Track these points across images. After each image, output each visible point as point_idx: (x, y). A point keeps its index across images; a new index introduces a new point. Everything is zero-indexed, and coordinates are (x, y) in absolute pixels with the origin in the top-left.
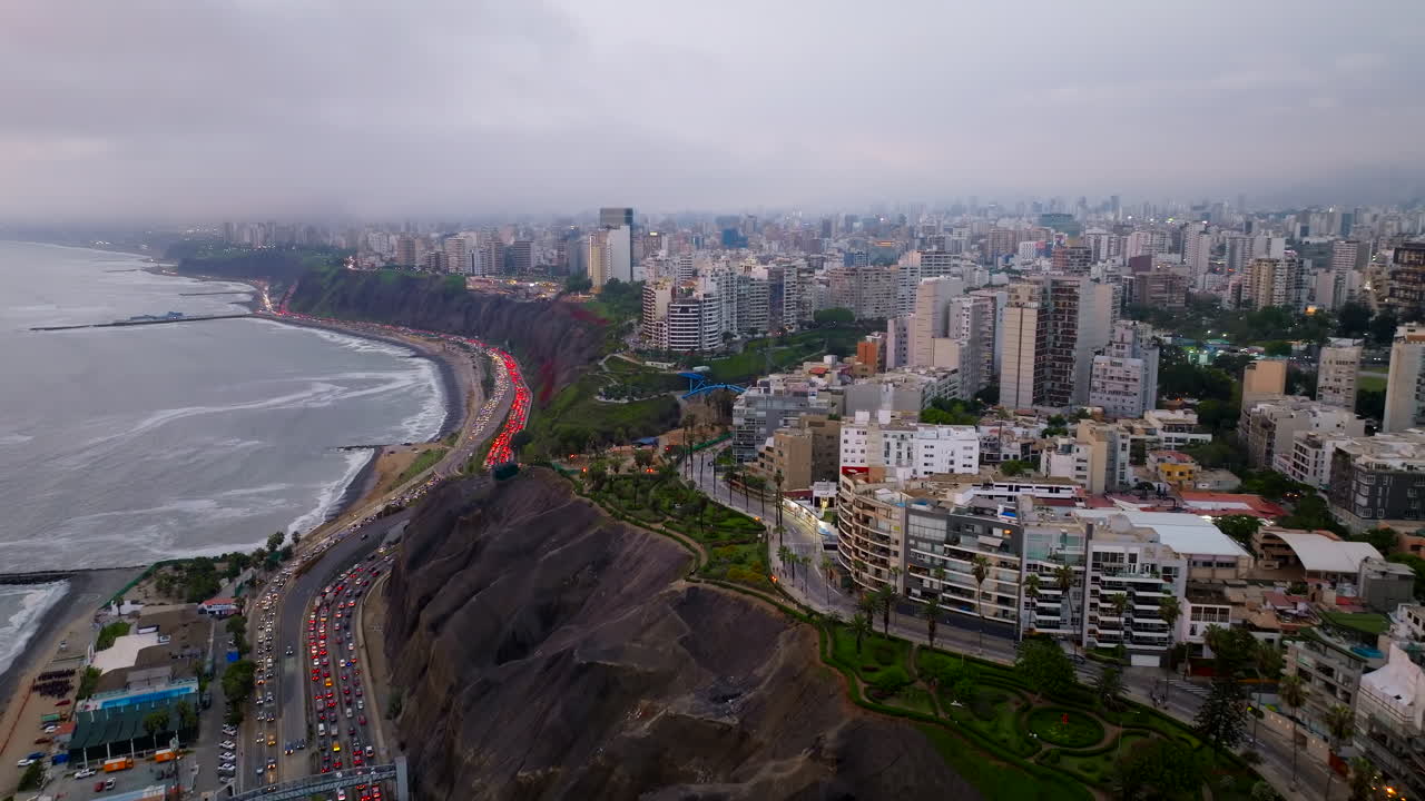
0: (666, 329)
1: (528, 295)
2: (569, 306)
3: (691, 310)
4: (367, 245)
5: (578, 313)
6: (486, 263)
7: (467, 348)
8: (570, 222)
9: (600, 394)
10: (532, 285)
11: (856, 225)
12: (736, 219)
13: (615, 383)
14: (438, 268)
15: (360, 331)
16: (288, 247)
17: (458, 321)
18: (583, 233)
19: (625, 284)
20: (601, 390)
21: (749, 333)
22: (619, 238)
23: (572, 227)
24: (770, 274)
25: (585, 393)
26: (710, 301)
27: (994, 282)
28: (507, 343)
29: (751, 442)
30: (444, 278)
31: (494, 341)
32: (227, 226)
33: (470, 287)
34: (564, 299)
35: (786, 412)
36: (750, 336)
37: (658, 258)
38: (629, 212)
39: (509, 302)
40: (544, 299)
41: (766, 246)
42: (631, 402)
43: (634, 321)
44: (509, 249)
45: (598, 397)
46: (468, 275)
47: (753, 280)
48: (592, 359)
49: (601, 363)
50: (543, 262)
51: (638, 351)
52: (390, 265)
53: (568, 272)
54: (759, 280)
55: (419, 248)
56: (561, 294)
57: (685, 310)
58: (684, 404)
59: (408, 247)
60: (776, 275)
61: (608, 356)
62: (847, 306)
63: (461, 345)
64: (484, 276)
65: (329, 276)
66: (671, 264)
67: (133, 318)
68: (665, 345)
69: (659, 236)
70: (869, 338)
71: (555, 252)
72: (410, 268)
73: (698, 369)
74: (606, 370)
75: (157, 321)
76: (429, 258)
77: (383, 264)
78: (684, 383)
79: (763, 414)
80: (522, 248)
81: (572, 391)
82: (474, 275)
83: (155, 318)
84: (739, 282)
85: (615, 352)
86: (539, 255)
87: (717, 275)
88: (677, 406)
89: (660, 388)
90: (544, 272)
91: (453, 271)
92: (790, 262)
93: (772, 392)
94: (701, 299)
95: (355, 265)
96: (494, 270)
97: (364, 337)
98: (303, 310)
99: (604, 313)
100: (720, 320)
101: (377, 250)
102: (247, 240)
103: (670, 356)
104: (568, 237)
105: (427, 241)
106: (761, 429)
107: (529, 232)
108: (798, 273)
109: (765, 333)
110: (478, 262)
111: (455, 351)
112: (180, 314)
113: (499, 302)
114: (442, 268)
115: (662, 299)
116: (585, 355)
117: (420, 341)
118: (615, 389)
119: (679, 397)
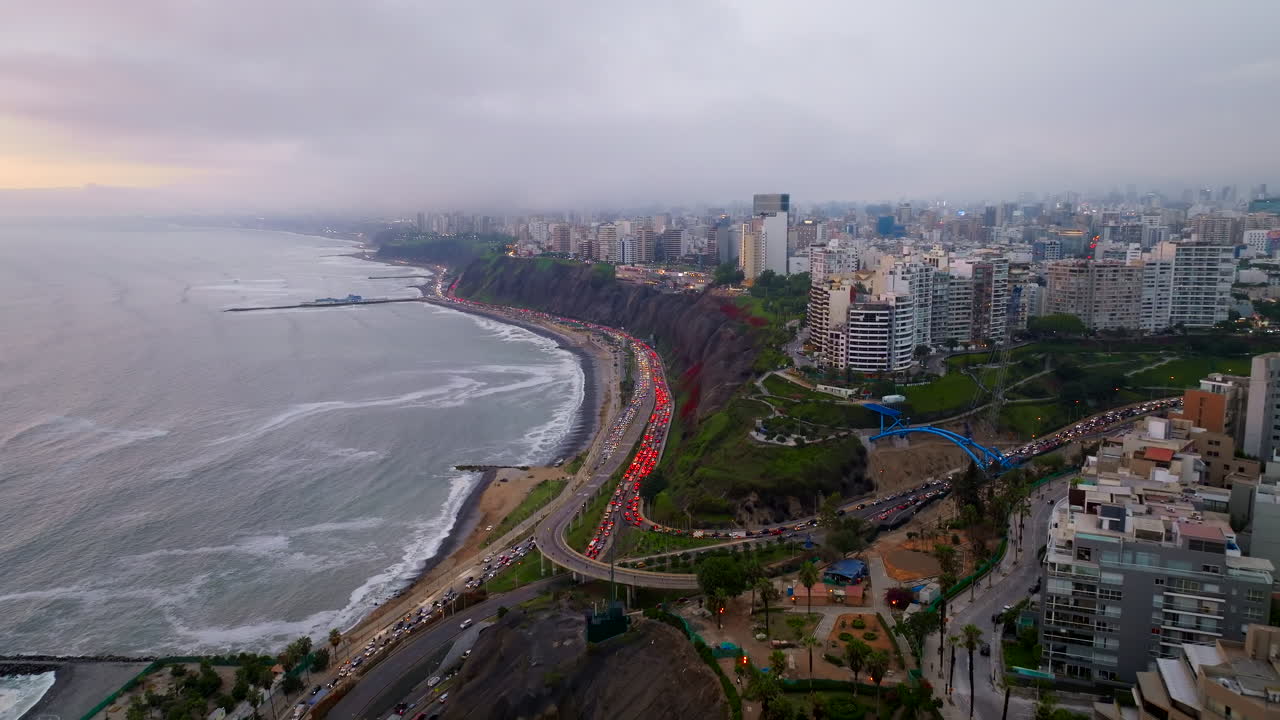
0: (844, 341)
1: (676, 285)
2: (719, 300)
3: (878, 318)
4: (528, 233)
5: (728, 308)
6: (636, 251)
7: (610, 340)
8: (722, 211)
9: (758, 430)
10: (680, 275)
11: (1017, 213)
12: (886, 208)
13: (778, 414)
14: (589, 256)
15: (512, 319)
16: (466, 235)
17: (605, 310)
18: (734, 222)
19: (782, 278)
20: (759, 422)
21: (945, 345)
22: (775, 227)
23: (723, 216)
24: (975, 269)
25: (738, 425)
26: (903, 307)
27: (1242, 280)
28: (652, 336)
29: (1084, 631)
30: (595, 266)
31: (640, 333)
32: (420, 216)
33: (619, 275)
34: (714, 292)
35: (1171, 579)
36: (948, 349)
37: (829, 248)
38: (785, 198)
39: (658, 293)
40: (693, 291)
41: (926, 235)
42: (800, 444)
43: (795, 322)
44: (659, 238)
45: (754, 433)
46: (617, 264)
47: (952, 277)
48: (746, 375)
49: (759, 383)
50: (694, 251)
51: (807, 370)
52: (547, 253)
53: (718, 263)
54: (960, 278)
55: (575, 236)
56: (710, 286)
57: (870, 318)
58: (870, 447)
59: (564, 234)
60: (983, 271)
61: (768, 374)
62: (1072, 311)
63: (606, 337)
64: (633, 265)
65: (492, 263)
66: (844, 256)
67: (318, 301)
68: (842, 364)
69: (815, 224)
70: (1206, 385)
71: (706, 241)
72: (564, 255)
73: (890, 398)
74: (765, 392)
75: (337, 303)
76: (581, 246)
77: (540, 252)
78: (870, 418)
79: (1116, 579)
80: (673, 236)
81: (721, 419)
82: (623, 264)
83: (336, 301)
84: (935, 280)
85: (776, 369)
86: (687, 244)
87: (909, 272)
88: (862, 451)
89: (839, 424)
90: (693, 262)
91: (604, 259)
92: (1000, 256)
93: (1129, 528)
94: (892, 303)
95: (516, 253)
96: (644, 259)
97: (517, 324)
98: (467, 294)
99: (758, 311)
100: (912, 331)
101: (537, 237)
102: (435, 229)
103: (850, 378)
104: (719, 225)
105: (584, 230)
106: (1109, 610)
107: (681, 221)
108: (1010, 268)
109: (966, 345)
110: (628, 250)
111: (598, 344)
112: (359, 297)
113: (646, 292)
114: (594, 256)
115: (839, 301)
116: (739, 366)
117: (566, 332)
118: (777, 422)
119: (864, 438)
